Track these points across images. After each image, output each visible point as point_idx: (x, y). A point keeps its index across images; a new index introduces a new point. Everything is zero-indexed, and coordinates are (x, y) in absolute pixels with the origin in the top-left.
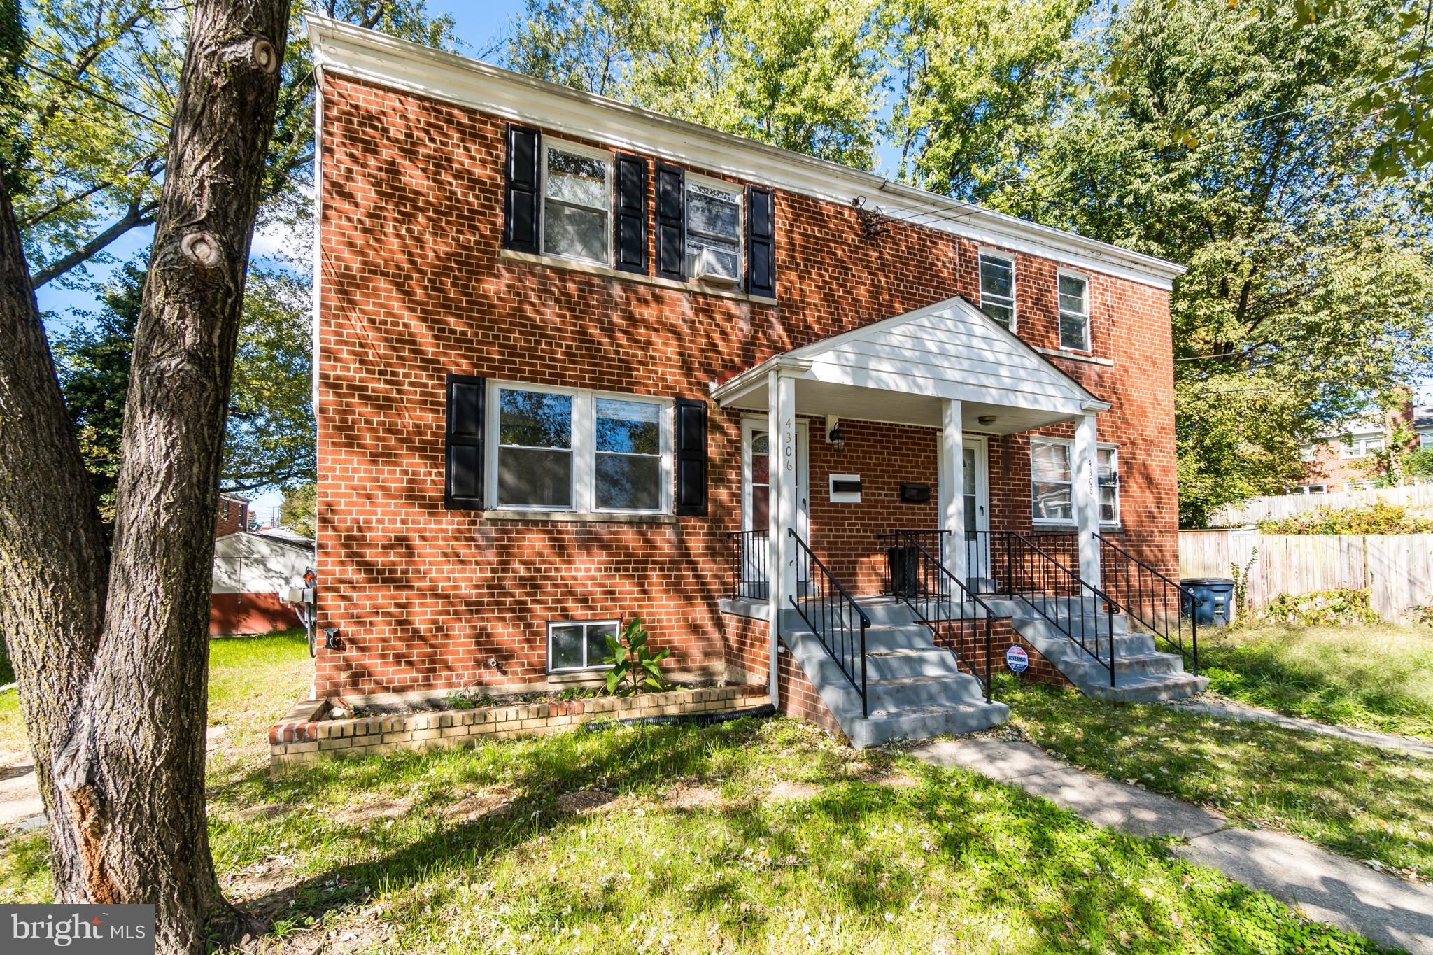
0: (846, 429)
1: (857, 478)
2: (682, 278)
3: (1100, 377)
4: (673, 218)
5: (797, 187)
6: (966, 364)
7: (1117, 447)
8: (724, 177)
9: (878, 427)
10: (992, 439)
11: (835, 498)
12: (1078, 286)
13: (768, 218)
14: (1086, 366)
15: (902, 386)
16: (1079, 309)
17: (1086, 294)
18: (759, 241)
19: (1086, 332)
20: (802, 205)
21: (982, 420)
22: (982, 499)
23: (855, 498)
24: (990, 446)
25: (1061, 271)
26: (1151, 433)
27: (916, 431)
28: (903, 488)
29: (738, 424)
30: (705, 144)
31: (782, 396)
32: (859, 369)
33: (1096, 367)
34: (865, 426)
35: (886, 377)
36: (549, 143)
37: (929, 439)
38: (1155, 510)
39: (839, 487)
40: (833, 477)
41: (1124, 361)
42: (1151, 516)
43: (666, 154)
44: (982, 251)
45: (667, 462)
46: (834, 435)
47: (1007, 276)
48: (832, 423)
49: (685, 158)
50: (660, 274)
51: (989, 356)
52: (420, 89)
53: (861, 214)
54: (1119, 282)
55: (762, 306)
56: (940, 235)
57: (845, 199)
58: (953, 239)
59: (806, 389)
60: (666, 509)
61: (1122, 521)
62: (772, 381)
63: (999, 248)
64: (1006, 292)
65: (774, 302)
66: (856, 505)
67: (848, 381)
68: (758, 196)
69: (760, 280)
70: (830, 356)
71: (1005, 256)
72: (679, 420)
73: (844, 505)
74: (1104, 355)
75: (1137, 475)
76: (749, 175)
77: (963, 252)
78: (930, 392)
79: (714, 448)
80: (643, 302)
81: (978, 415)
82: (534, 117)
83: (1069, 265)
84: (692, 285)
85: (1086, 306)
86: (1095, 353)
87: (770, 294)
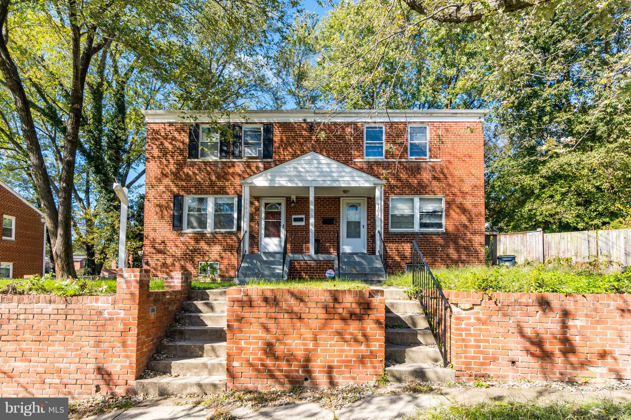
2: (241, 158)
3: (432, 167)
5: (283, 120)
6: (317, 174)
7: (444, 197)
8: (256, 123)
10: (368, 198)
11: (294, 224)
12: (421, 130)
13: (272, 133)
14: (424, 163)
15: (290, 185)
16: (422, 140)
17: (428, 132)
18: (268, 142)
19: (426, 149)
20: (285, 126)
21: (344, 192)
23: (302, 223)
24: (368, 201)
25: (410, 125)
26: (467, 189)
28: (323, 219)
29: (258, 201)
30: (248, 115)
31: (245, 192)
32: (272, 180)
33: (431, 163)
35: (283, 182)
36: (203, 126)
37: (336, 201)
38: (468, 224)
39: (296, 220)
40: (293, 217)
41: (449, 158)
42: (465, 226)
43: (237, 120)
44: (366, 126)
45: (235, 215)
46: (292, 202)
47: (380, 133)
48: (294, 197)
49: (243, 121)
50: (233, 158)
51: (327, 170)
53: (307, 123)
54: (447, 123)
55: (268, 162)
57: (301, 120)
60: (234, 229)
61: (446, 229)
62: (243, 187)
63: (375, 123)
64: (379, 139)
65: (272, 160)
66: (303, 226)
68: (268, 127)
69: (268, 154)
71: (381, 125)
72: (238, 202)
73: (298, 226)
74: (436, 157)
75: (455, 208)
76: (265, 121)
77: (356, 128)
78: (300, 185)
80: (228, 167)
82: (198, 121)
83: (414, 122)
84: (244, 159)
85: (428, 137)
86: (431, 157)
87: (271, 158)
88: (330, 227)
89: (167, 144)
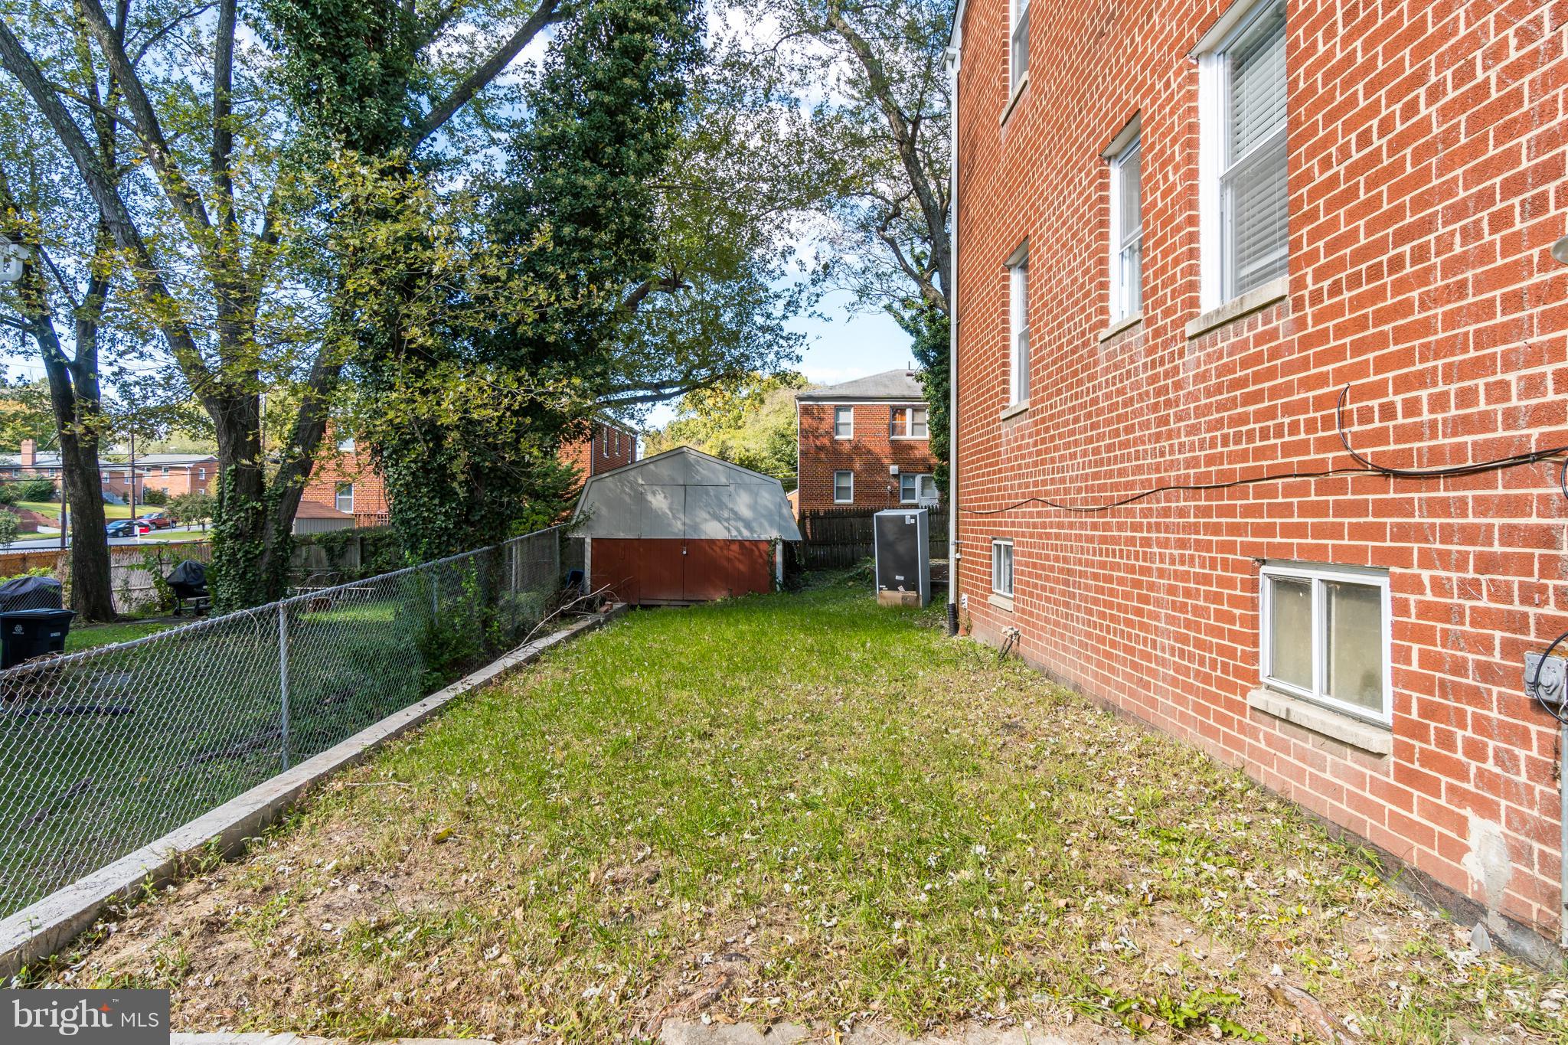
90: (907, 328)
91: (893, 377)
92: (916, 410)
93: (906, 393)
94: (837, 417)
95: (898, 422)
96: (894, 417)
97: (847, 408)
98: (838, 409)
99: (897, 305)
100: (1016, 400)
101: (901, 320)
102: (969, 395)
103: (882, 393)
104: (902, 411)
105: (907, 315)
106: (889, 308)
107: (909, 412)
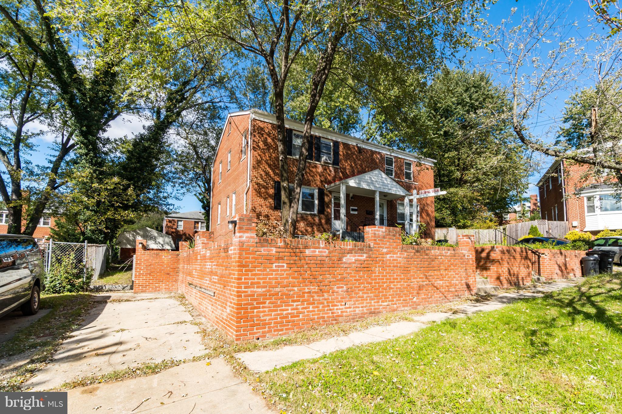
0: (354, 197)
1: (356, 208)
2: (320, 162)
3: (415, 187)
4: (319, 149)
5: (345, 141)
6: (381, 184)
7: (419, 205)
8: (329, 139)
9: (361, 197)
10: (388, 201)
11: (352, 212)
12: (409, 165)
13: (338, 148)
15: (368, 188)
16: (410, 170)
17: (412, 166)
18: (336, 153)
19: (412, 175)
20: (346, 146)
21: (385, 196)
22: (385, 215)
23: (356, 213)
24: (387, 203)
25: (405, 161)
26: (429, 202)
27: (370, 198)
28: (367, 211)
30: (325, 132)
31: (343, 189)
34: (358, 196)
35: (364, 186)
36: (294, 132)
37: (373, 200)
39: (353, 210)
40: (351, 208)
41: (421, 184)
43: (317, 134)
44: (386, 156)
45: (316, 202)
46: (352, 198)
47: (392, 161)
48: (351, 195)
49: (321, 135)
50: (315, 161)
51: (386, 182)
52: (271, 122)
53: (358, 147)
55: (337, 168)
56: (376, 152)
57: (355, 144)
58: (379, 153)
59: (348, 188)
60: (316, 212)
62: (341, 185)
63: (390, 155)
64: (392, 165)
65: (339, 167)
67: (356, 186)
68: (336, 144)
69: (336, 162)
70: (353, 181)
71: (392, 157)
72: (319, 192)
73: (354, 214)
74: (416, 182)
75: (424, 212)
76: (334, 139)
77: (381, 156)
78: (373, 189)
79: (326, 199)
80: (313, 167)
81: (383, 195)
82: (292, 128)
83: (407, 159)
84: (322, 163)
85: (412, 169)
86: (414, 181)
87: (338, 165)
88: (370, 216)
89: (269, 140)
90: (200, 201)
91: (195, 213)
92: (202, 223)
93: (199, 218)
94: (178, 223)
95: (196, 226)
96: (195, 224)
97: (181, 221)
98: (178, 221)
99: (198, 194)
100: (219, 223)
101: (199, 199)
102: (213, 221)
103: (192, 217)
104: (198, 223)
105: (200, 198)
106: (195, 195)
107: (200, 223)
